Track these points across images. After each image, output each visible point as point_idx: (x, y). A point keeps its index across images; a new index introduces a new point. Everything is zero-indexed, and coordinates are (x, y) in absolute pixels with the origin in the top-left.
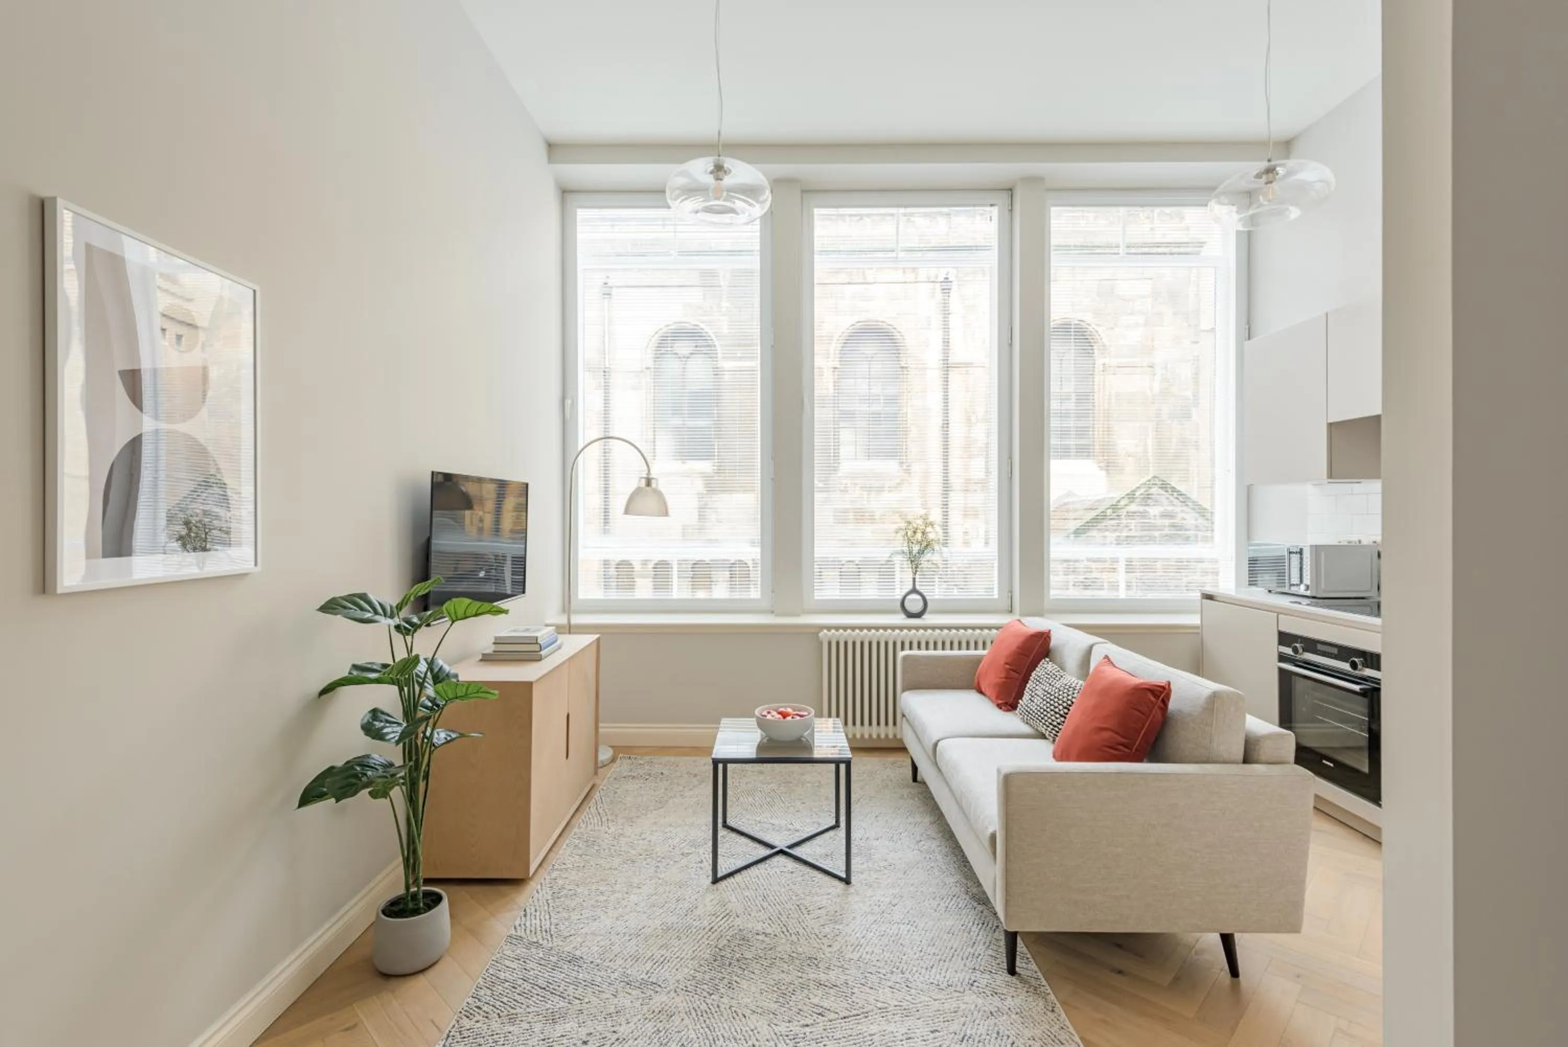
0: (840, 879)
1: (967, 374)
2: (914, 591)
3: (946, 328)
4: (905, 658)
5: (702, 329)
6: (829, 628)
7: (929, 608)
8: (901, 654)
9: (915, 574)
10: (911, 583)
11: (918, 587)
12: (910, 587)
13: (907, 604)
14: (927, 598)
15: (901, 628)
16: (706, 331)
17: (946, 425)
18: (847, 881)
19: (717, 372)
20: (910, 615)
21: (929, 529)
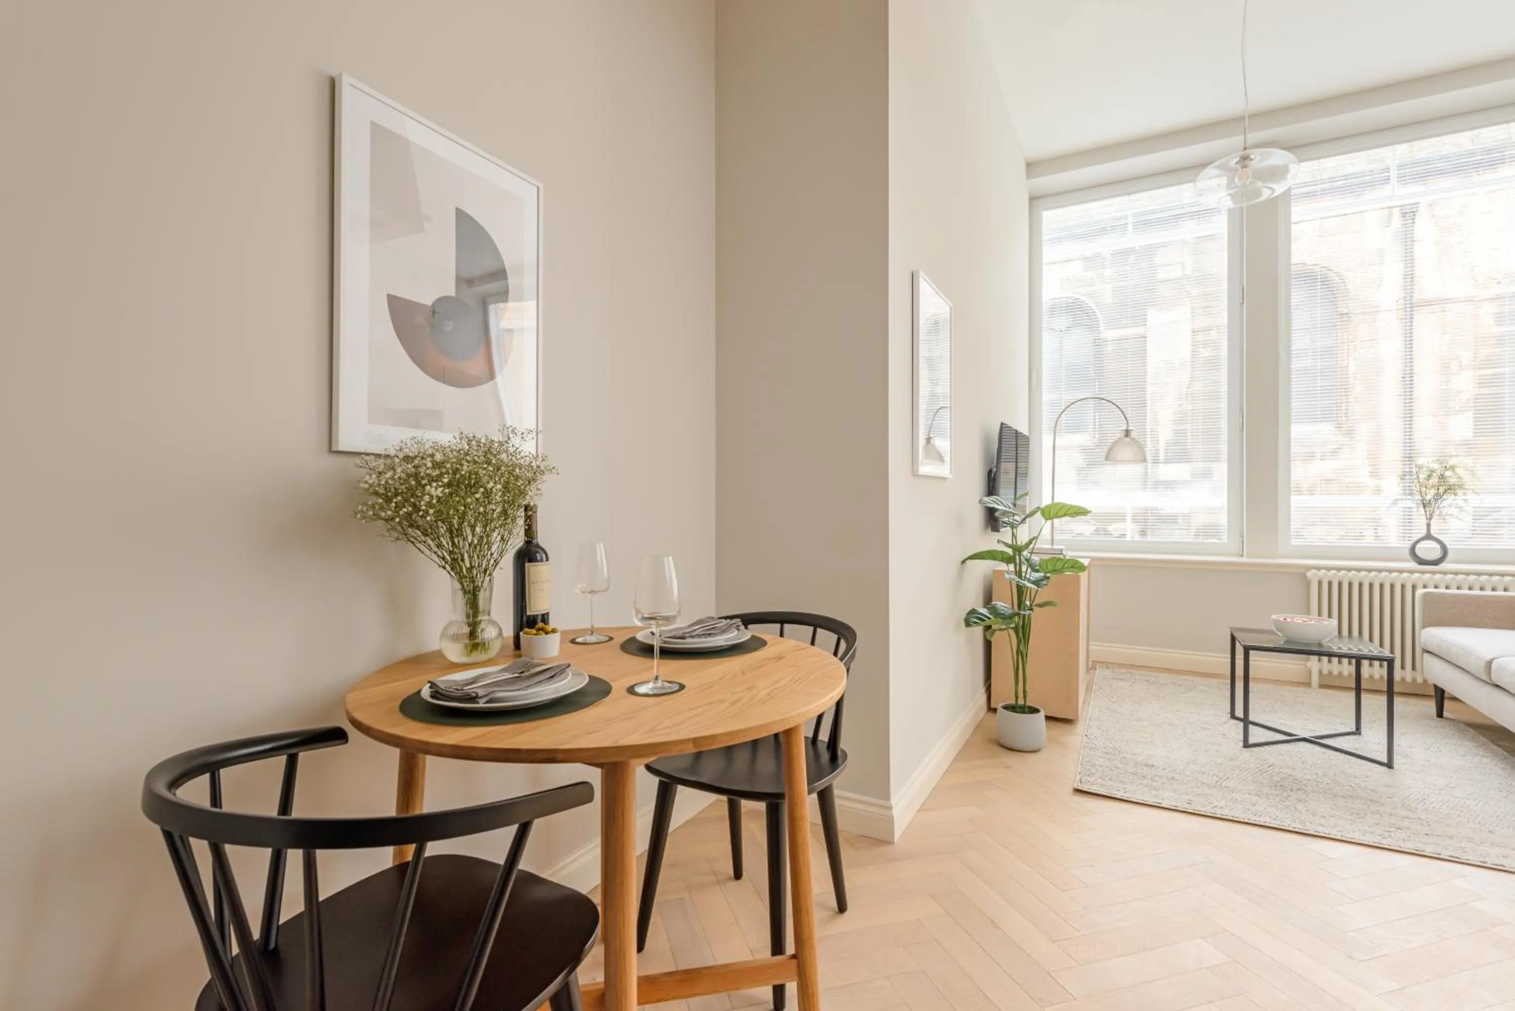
0: (1380, 763)
1: (1443, 311)
2: (1428, 537)
3: (1409, 259)
4: (1425, 595)
5: (1083, 302)
6: (1319, 568)
7: (1450, 555)
8: (1420, 592)
9: (1430, 519)
10: (1425, 527)
11: (1433, 532)
12: (1424, 532)
13: (1418, 552)
14: (1449, 547)
15: (1412, 572)
16: (1086, 302)
17: (1408, 379)
18: (1389, 765)
19: (1098, 343)
20: (1422, 562)
21: (1448, 474)
